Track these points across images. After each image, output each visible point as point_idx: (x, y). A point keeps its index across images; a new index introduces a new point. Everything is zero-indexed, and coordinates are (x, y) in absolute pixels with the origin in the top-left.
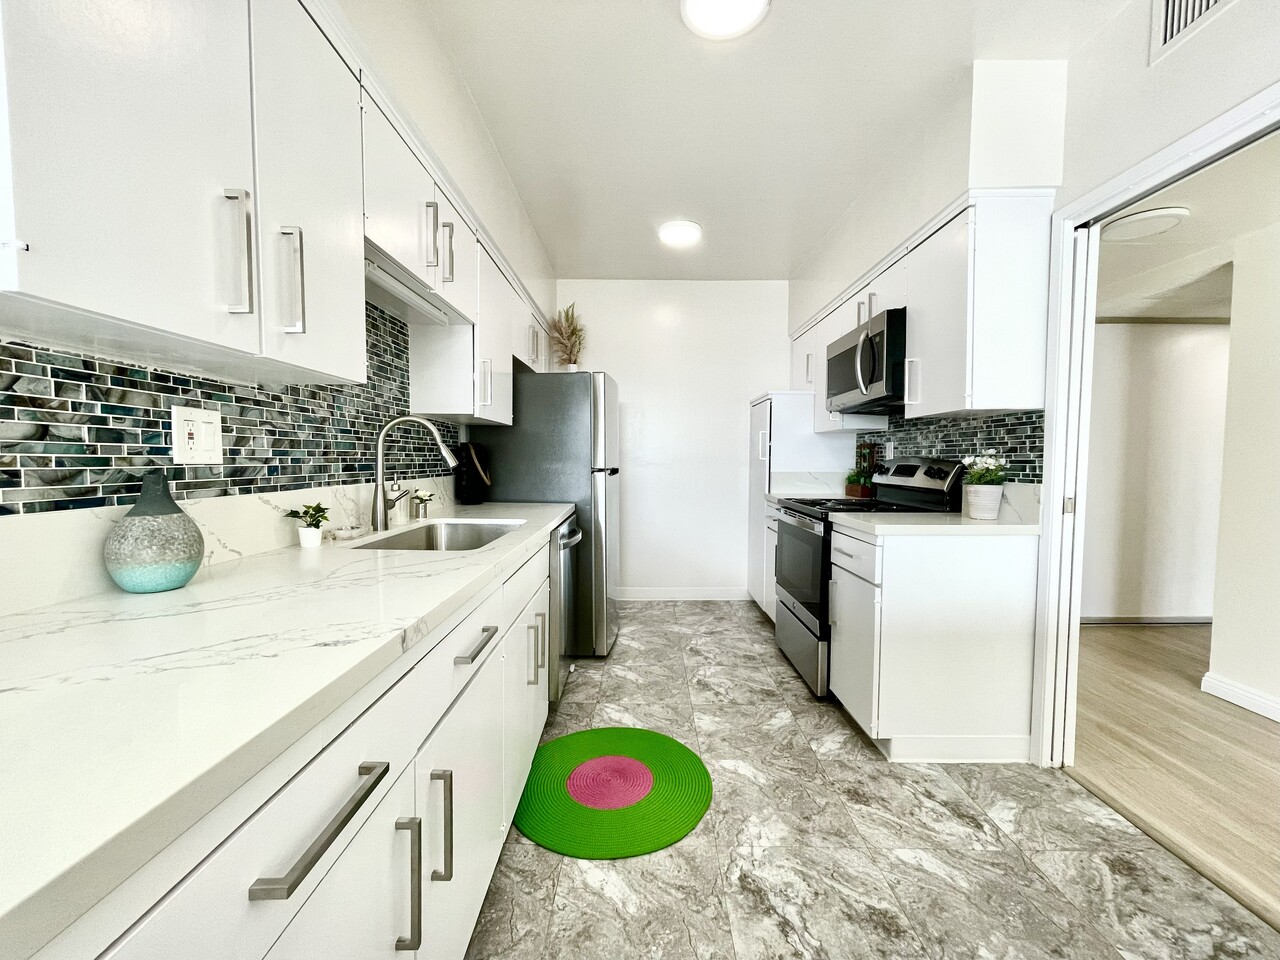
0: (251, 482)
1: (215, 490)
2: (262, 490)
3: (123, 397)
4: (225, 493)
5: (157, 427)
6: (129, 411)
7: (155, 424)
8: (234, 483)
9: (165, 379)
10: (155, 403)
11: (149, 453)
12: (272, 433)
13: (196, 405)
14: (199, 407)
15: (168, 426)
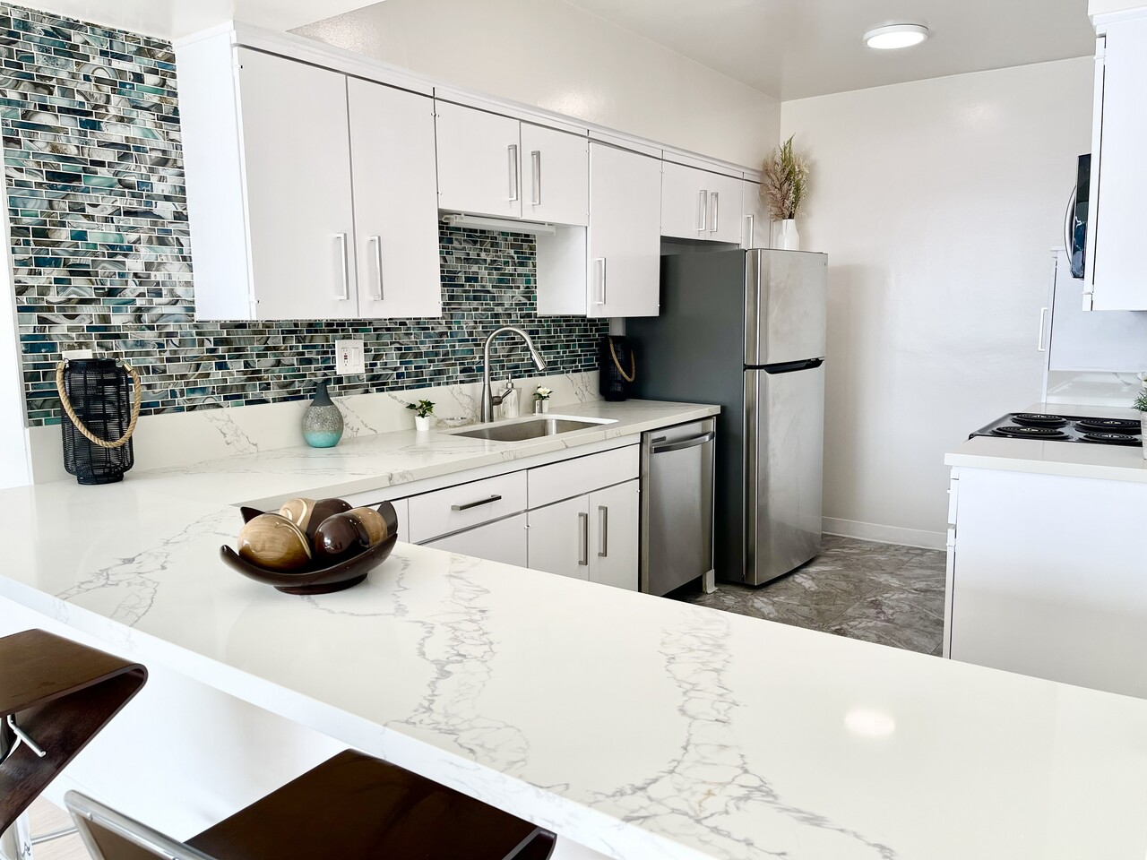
0: (384, 384)
1: (361, 390)
2: (392, 389)
3: (312, 339)
4: (367, 392)
5: (328, 354)
6: (314, 347)
7: (327, 353)
8: (373, 385)
9: (332, 325)
10: (327, 340)
11: (324, 369)
12: (400, 349)
13: (349, 337)
14: (351, 338)
15: (333, 352)
